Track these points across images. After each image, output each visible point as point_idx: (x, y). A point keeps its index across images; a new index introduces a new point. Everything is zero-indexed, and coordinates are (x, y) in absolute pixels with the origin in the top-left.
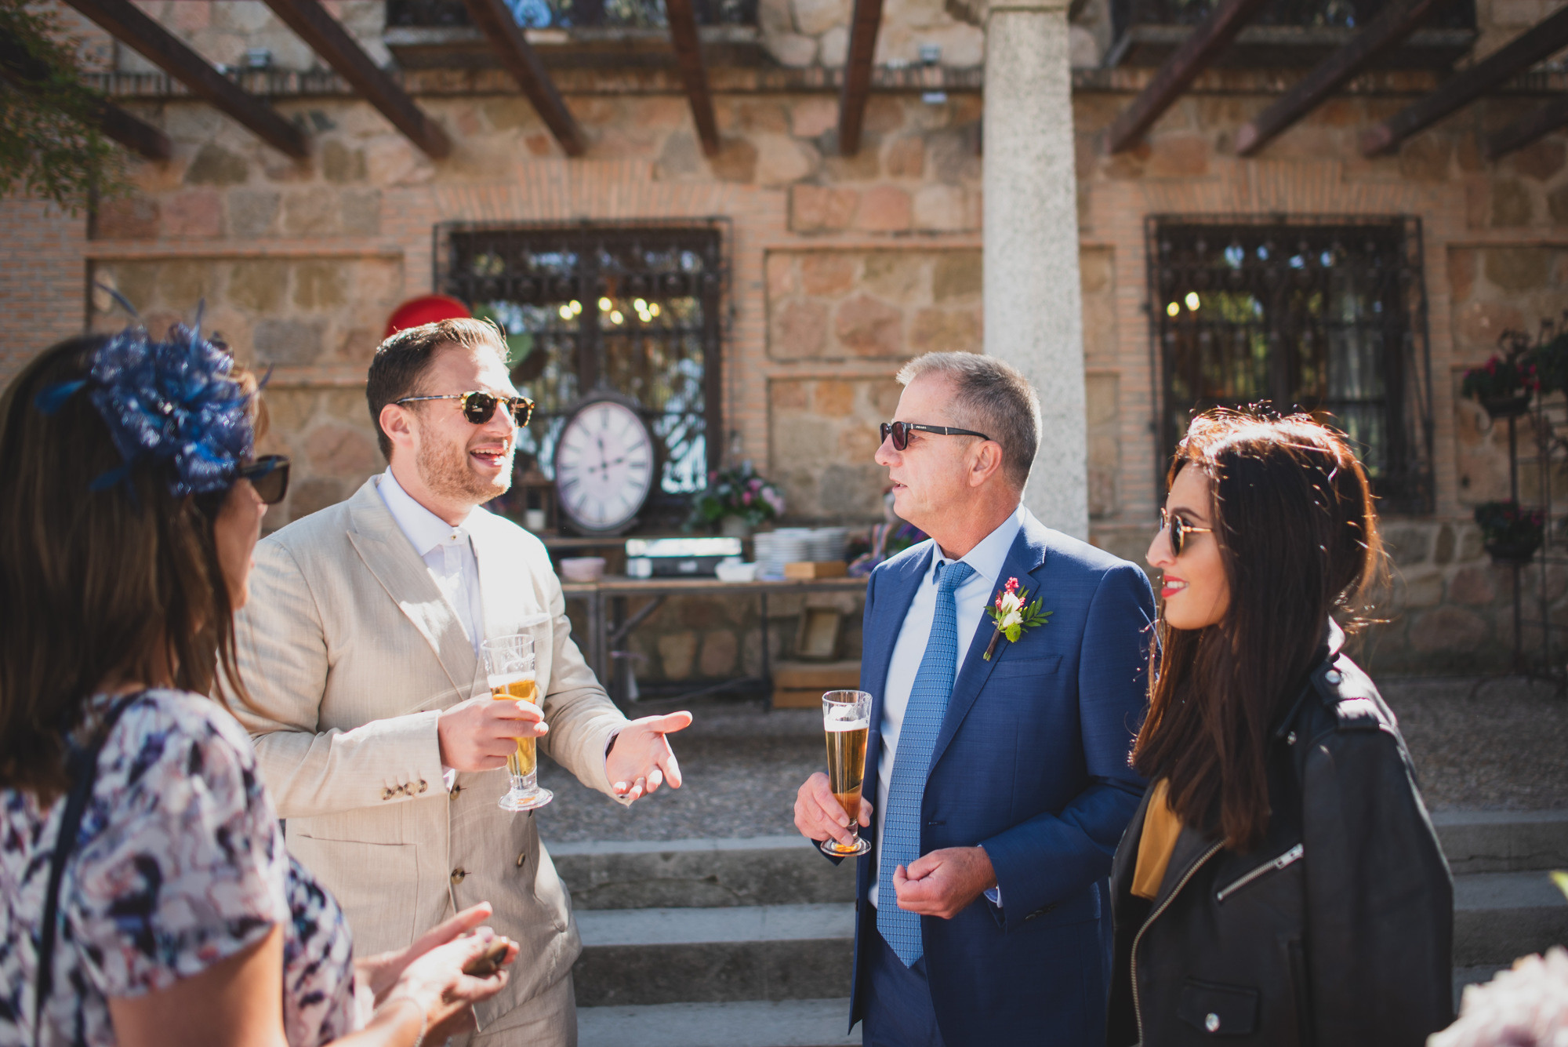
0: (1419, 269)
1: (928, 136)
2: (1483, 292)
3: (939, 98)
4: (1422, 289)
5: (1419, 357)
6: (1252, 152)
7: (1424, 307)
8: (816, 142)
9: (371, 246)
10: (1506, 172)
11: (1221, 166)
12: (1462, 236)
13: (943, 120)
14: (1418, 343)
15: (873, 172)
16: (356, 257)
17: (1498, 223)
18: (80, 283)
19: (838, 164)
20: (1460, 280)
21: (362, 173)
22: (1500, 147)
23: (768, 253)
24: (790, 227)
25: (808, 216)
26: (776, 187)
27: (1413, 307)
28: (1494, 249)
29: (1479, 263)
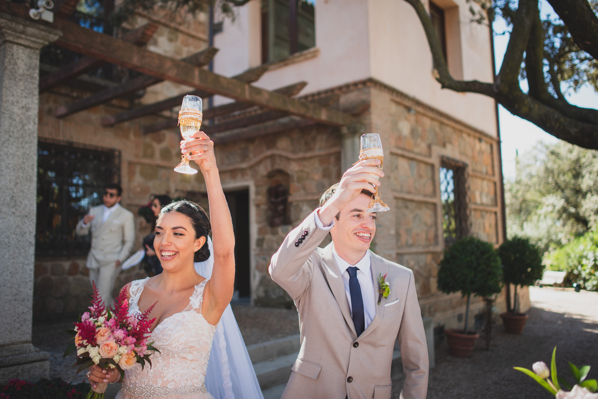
0: (119, 169)
2: (138, 179)
4: (120, 176)
6: (61, 117)
10: (148, 139)
11: (50, 120)
12: (133, 159)
17: (145, 156)
20: (131, 174)
22: (148, 131)
28: (143, 165)
29: (138, 169)
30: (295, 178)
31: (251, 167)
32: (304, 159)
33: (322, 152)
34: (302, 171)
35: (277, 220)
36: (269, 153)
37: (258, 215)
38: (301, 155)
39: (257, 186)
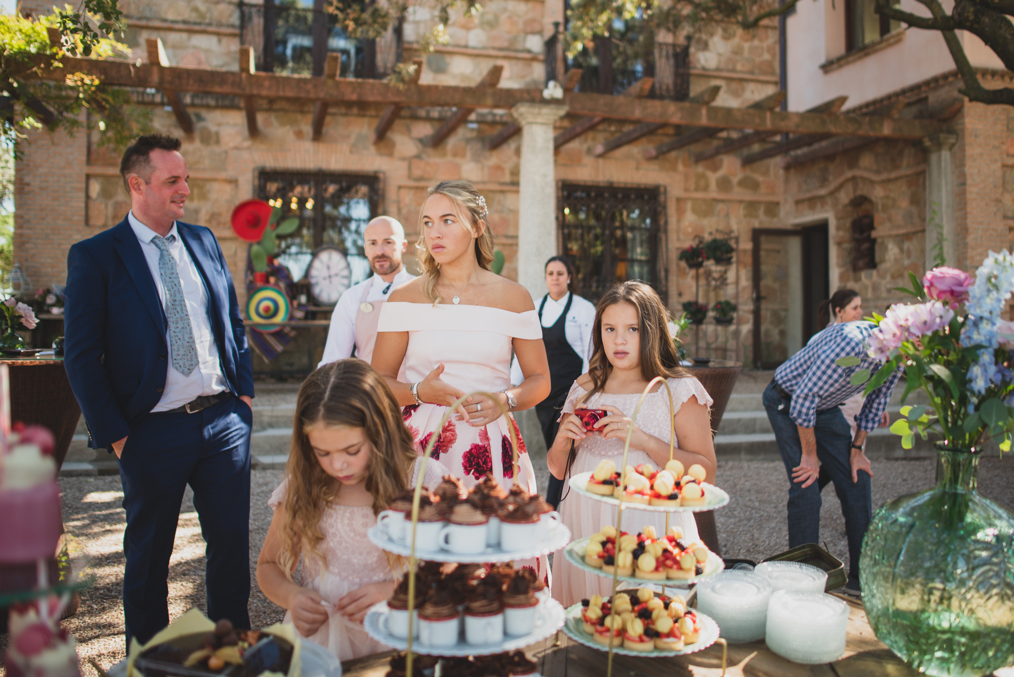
0: (665, 207)
1: (468, 141)
2: (690, 218)
3: (474, 126)
4: (666, 215)
5: (663, 243)
6: (601, 156)
7: (666, 223)
8: (421, 141)
9: (223, 175)
10: (700, 169)
11: (588, 160)
12: (682, 194)
13: (474, 134)
14: (663, 237)
15: (444, 155)
16: (215, 180)
17: (697, 189)
18: (83, 185)
19: (430, 151)
20: (681, 212)
21: (218, 142)
22: (699, 158)
23: (400, 187)
24: (410, 177)
25: (417, 172)
26: (403, 159)
27: (662, 222)
28: (695, 200)
29: (689, 205)
30: (880, 207)
31: (832, 193)
32: (889, 181)
33: (909, 172)
34: (887, 197)
35: (861, 263)
36: (849, 174)
37: (838, 256)
38: (884, 176)
39: (838, 218)
